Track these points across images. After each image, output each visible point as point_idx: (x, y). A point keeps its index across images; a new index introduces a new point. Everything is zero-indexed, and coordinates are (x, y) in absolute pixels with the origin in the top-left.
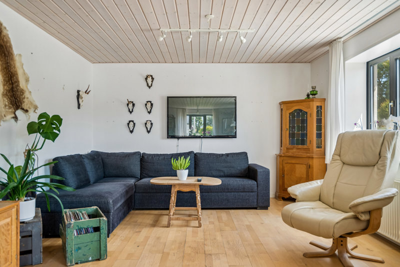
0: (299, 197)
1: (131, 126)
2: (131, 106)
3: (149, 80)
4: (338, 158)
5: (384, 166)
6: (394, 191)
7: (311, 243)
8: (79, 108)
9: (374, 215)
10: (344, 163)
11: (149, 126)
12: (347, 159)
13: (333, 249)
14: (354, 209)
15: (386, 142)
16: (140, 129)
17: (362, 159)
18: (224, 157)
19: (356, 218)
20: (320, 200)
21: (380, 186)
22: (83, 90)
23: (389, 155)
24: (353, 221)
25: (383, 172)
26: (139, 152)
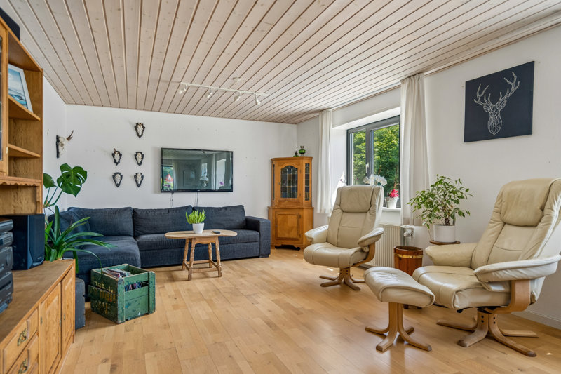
0: (315, 240)
1: (117, 179)
2: (116, 156)
3: (139, 128)
4: (339, 207)
5: (374, 212)
6: (381, 230)
7: (321, 277)
8: (58, 157)
9: (372, 247)
10: (343, 211)
11: (139, 179)
12: (346, 207)
13: (340, 278)
14: (361, 244)
15: (374, 194)
16: (128, 182)
17: (357, 207)
18: (222, 211)
19: (362, 251)
20: (327, 241)
21: (373, 227)
22: (63, 136)
23: (377, 204)
24: (359, 253)
25: (374, 216)
26: (130, 208)
